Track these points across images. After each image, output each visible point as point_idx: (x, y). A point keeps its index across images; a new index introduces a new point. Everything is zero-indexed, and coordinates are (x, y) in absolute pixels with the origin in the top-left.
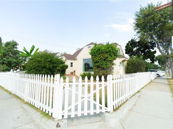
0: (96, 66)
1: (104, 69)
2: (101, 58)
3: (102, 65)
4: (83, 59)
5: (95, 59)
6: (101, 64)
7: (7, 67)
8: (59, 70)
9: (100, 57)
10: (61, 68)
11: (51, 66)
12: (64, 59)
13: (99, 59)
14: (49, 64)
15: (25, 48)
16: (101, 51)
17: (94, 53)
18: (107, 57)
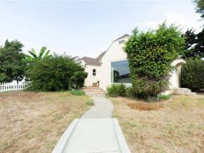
0: (137, 72)
1: (154, 78)
2: (149, 57)
3: (151, 71)
4: (112, 63)
5: (135, 59)
6: (148, 68)
7: (6, 76)
8: (73, 80)
9: (146, 54)
10: (77, 76)
11: (63, 74)
12: (83, 63)
13: (144, 58)
14: (60, 71)
15: (33, 50)
16: (147, 42)
17: (134, 46)
18: (162, 54)
